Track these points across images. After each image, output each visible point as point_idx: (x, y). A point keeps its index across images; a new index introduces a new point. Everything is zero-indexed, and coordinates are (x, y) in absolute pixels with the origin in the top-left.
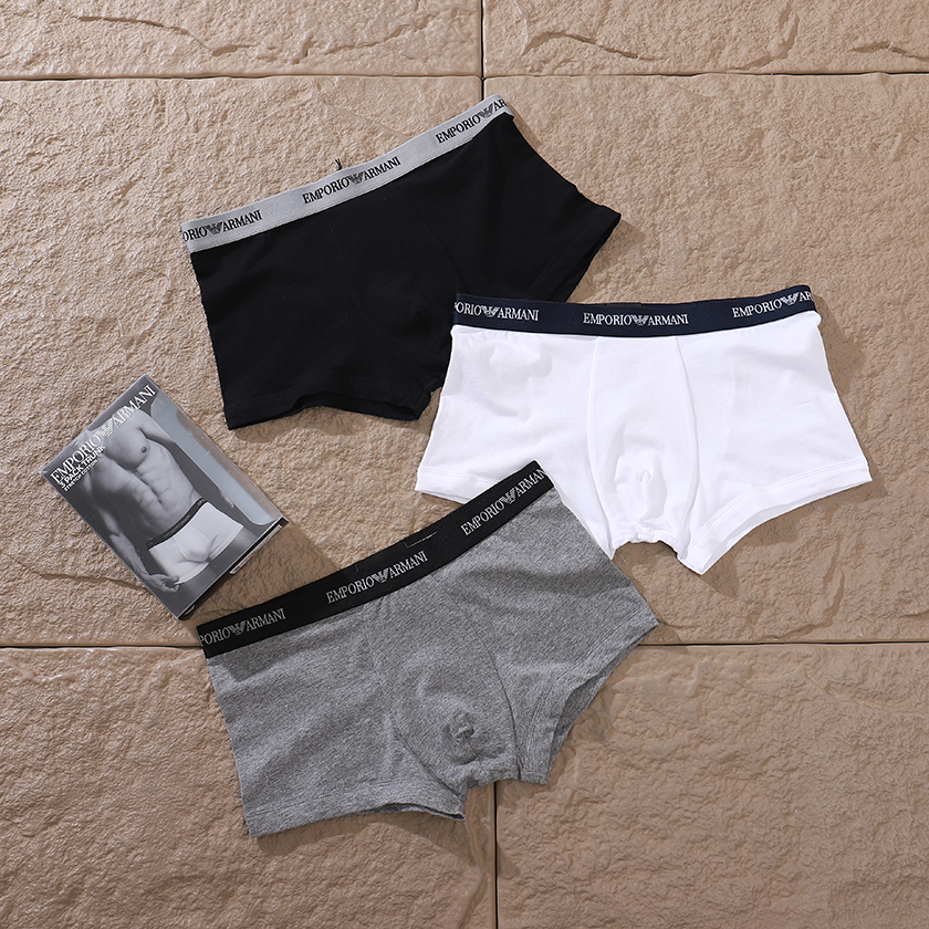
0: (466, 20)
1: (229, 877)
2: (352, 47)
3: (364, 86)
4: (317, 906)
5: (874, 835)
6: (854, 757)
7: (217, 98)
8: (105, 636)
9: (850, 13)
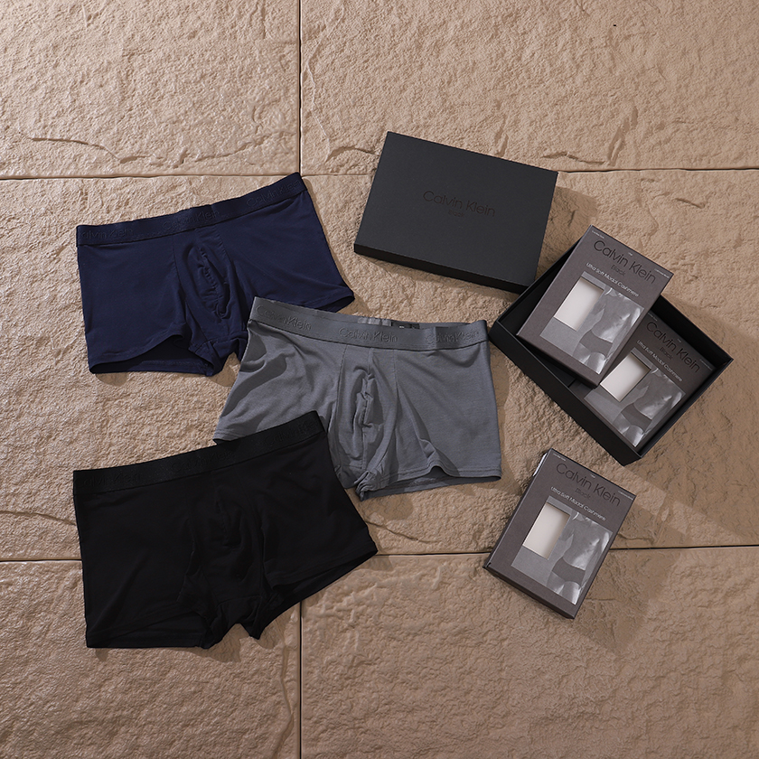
0: (289, 139)
1: (114, 721)
2: (213, 157)
3: (220, 182)
4: (174, 741)
5: (559, 684)
6: (545, 630)
7: (123, 191)
8: (34, 553)
9: (541, 133)
